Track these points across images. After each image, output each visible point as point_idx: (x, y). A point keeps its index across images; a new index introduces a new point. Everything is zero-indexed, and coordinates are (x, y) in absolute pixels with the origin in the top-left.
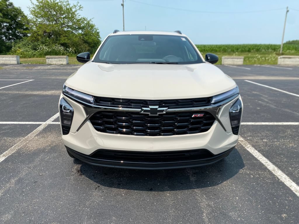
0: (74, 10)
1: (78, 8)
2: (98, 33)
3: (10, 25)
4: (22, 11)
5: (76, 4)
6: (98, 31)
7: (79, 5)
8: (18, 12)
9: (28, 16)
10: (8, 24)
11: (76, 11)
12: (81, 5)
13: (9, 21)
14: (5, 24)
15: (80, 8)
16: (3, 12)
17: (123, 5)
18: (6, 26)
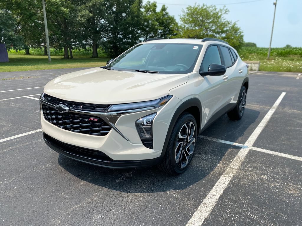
0: (220, 14)
1: (224, 12)
2: (242, 36)
3: (164, 32)
4: (175, 19)
5: (222, 8)
6: (242, 34)
7: (225, 8)
8: (172, 20)
9: (179, 23)
10: (162, 31)
11: (221, 15)
12: (227, 9)
13: (163, 28)
14: (160, 31)
15: (226, 12)
16: (159, 21)
17: (275, 4)
18: (161, 33)
